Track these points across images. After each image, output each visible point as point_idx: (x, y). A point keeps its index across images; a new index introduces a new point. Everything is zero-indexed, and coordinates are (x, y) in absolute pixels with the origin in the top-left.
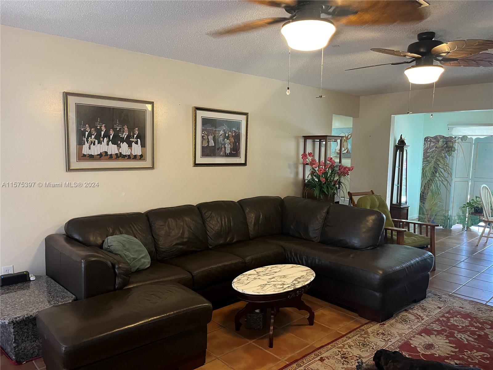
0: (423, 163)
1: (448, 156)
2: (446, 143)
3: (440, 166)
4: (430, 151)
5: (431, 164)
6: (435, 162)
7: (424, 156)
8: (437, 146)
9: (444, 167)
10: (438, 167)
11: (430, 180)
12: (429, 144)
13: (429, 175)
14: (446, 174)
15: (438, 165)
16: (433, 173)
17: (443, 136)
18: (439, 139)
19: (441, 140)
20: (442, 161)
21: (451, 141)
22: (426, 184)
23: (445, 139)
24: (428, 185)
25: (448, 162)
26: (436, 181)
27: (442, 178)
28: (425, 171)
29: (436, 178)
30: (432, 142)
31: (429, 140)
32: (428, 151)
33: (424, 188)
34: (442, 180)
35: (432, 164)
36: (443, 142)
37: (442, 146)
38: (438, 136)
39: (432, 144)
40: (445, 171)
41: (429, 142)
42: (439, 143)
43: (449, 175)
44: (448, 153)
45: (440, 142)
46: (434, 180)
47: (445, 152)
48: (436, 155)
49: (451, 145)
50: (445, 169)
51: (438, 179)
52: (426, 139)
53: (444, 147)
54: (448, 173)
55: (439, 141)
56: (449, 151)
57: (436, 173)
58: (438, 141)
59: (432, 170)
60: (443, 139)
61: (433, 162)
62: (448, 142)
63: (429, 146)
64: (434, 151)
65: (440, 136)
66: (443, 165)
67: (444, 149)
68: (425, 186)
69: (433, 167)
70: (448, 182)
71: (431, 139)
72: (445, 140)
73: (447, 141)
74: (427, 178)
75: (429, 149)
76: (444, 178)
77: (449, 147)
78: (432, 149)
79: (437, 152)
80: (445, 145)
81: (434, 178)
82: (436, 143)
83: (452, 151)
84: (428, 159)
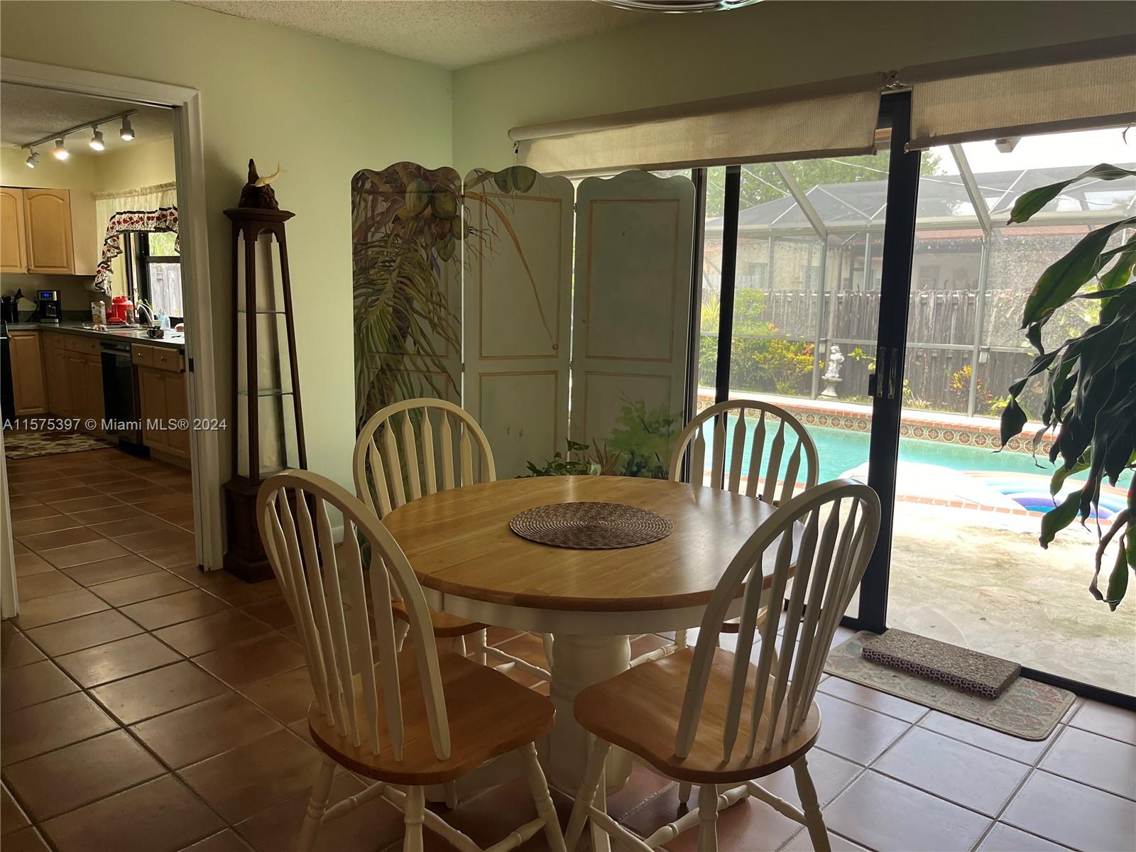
0: (357, 292)
1: (439, 261)
2: (431, 201)
3: (416, 305)
4: (378, 236)
5: (383, 297)
6: (399, 291)
7: (356, 261)
8: (401, 213)
9: (429, 313)
10: (410, 310)
11: (385, 367)
12: (370, 204)
13: (379, 343)
14: (439, 344)
15: (409, 300)
16: (395, 337)
17: (419, 168)
18: (405, 180)
19: (412, 187)
20: (419, 280)
21: (445, 191)
22: (373, 387)
23: (426, 179)
24: (382, 394)
25: (442, 289)
26: (406, 373)
27: (428, 360)
29: (406, 359)
30: (382, 194)
31: (368, 185)
32: (369, 240)
33: (368, 404)
34: (428, 371)
35: (387, 297)
36: (420, 192)
37: (417, 216)
38: (399, 170)
39: (382, 206)
40: (434, 326)
41: (371, 197)
42: (404, 198)
43: (450, 344)
44: (440, 243)
45: (407, 195)
46: (399, 370)
47: (429, 241)
48: (397, 254)
49: (449, 207)
50: (436, 318)
51: (415, 365)
52: (361, 182)
53: (426, 220)
54: (448, 339)
55: (405, 192)
56: (442, 236)
57: (404, 337)
58: (402, 192)
59: (390, 323)
60: (420, 179)
61: (389, 286)
62: (437, 195)
63: (369, 214)
64: (388, 236)
65: (405, 165)
66: (426, 299)
67: (426, 228)
68: (369, 395)
69: (391, 309)
70: (449, 376)
71: (376, 180)
72: (425, 186)
73: (433, 192)
74: (373, 357)
75: (373, 230)
76: (433, 361)
77: (441, 219)
78: (383, 229)
79: (400, 241)
80: (429, 211)
81: (398, 361)
82: (394, 202)
83: (453, 235)
84: (372, 272)
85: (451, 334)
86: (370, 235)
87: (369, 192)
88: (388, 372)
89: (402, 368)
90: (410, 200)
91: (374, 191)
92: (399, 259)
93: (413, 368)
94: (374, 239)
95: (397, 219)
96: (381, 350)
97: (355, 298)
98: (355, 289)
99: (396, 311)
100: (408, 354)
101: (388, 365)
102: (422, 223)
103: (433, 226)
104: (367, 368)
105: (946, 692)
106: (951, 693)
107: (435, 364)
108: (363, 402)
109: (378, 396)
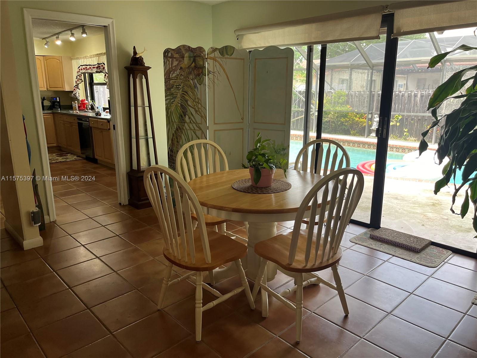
0: (167, 98)
1: (198, 85)
2: (194, 61)
3: (189, 103)
4: (174, 75)
6: (182, 97)
7: (166, 86)
8: (182, 66)
9: (194, 106)
10: (187, 105)
11: (178, 128)
12: (170, 62)
13: (175, 118)
14: (198, 118)
15: (187, 101)
16: (181, 116)
17: (189, 47)
18: (184, 52)
19: (187, 55)
20: (190, 93)
21: (199, 56)
22: (174, 136)
23: (192, 51)
24: (177, 138)
25: (199, 96)
26: (186, 130)
27: (194, 125)
28: (171, 113)
29: (186, 125)
30: (175, 58)
31: (170, 55)
32: (171, 77)
33: (172, 142)
34: (195, 129)
35: (178, 100)
36: (190, 57)
37: (189, 67)
38: (182, 48)
39: (175, 63)
40: (196, 111)
41: (171, 59)
42: (184, 60)
43: (203, 119)
44: (198, 78)
46: (183, 129)
47: (194, 77)
48: (182, 83)
49: (201, 63)
50: (197, 108)
51: (189, 127)
52: (166, 53)
53: (192, 68)
54: (202, 117)
55: (184, 57)
56: (199, 75)
57: (185, 116)
58: (183, 57)
59: (179, 110)
60: (190, 52)
61: (179, 95)
63: (170, 67)
64: (178, 75)
65: (184, 46)
66: (193, 101)
67: (193, 72)
68: (172, 139)
69: (180, 105)
70: (202, 131)
71: (173, 52)
72: (192, 55)
73: (195, 57)
74: (173, 124)
75: (172, 73)
76: (196, 125)
77: (198, 68)
78: (176, 72)
79: (183, 77)
80: (193, 65)
81: (183, 125)
82: (180, 61)
83: (203, 74)
84: (172, 90)
85: (203, 115)
86: (171, 75)
87: (170, 58)
88: (179, 130)
89: (184, 128)
90: (186, 61)
91: (172, 57)
92: (182, 84)
93: (189, 128)
94: (172, 77)
95: (181, 68)
96: (176, 121)
97: (166, 100)
98: (166, 97)
99: (181, 105)
100: (186, 123)
101: (179, 127)
102: (191, 70)
103: (195, 71)
104: (171, 128)
105: (400, 250)
106: (402, 251)
107: (197, 127)
108: (170, 142)
109: (176, 140)
